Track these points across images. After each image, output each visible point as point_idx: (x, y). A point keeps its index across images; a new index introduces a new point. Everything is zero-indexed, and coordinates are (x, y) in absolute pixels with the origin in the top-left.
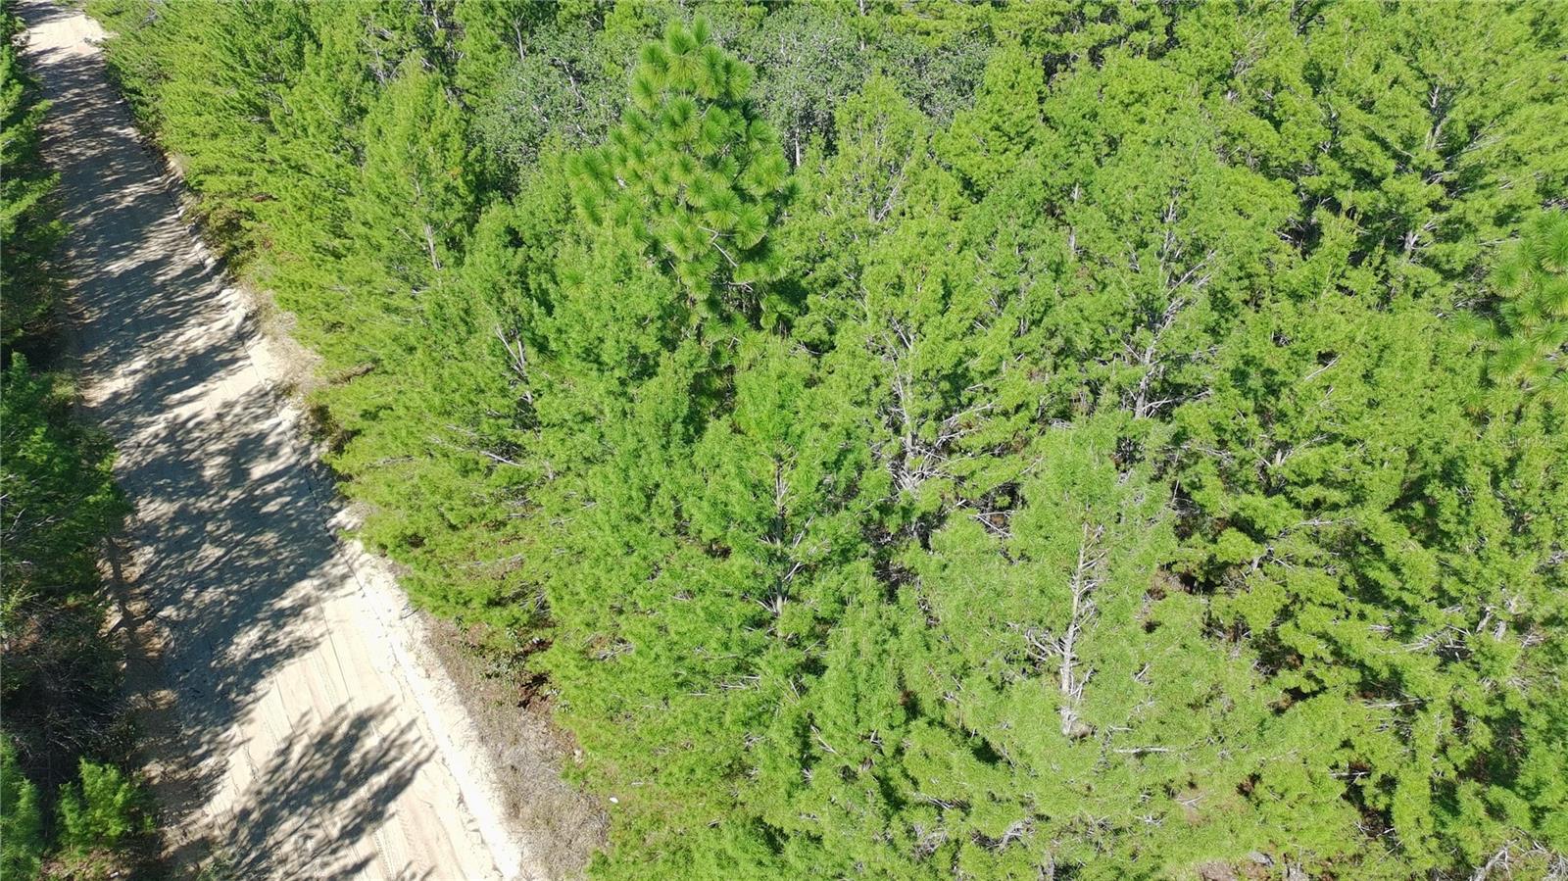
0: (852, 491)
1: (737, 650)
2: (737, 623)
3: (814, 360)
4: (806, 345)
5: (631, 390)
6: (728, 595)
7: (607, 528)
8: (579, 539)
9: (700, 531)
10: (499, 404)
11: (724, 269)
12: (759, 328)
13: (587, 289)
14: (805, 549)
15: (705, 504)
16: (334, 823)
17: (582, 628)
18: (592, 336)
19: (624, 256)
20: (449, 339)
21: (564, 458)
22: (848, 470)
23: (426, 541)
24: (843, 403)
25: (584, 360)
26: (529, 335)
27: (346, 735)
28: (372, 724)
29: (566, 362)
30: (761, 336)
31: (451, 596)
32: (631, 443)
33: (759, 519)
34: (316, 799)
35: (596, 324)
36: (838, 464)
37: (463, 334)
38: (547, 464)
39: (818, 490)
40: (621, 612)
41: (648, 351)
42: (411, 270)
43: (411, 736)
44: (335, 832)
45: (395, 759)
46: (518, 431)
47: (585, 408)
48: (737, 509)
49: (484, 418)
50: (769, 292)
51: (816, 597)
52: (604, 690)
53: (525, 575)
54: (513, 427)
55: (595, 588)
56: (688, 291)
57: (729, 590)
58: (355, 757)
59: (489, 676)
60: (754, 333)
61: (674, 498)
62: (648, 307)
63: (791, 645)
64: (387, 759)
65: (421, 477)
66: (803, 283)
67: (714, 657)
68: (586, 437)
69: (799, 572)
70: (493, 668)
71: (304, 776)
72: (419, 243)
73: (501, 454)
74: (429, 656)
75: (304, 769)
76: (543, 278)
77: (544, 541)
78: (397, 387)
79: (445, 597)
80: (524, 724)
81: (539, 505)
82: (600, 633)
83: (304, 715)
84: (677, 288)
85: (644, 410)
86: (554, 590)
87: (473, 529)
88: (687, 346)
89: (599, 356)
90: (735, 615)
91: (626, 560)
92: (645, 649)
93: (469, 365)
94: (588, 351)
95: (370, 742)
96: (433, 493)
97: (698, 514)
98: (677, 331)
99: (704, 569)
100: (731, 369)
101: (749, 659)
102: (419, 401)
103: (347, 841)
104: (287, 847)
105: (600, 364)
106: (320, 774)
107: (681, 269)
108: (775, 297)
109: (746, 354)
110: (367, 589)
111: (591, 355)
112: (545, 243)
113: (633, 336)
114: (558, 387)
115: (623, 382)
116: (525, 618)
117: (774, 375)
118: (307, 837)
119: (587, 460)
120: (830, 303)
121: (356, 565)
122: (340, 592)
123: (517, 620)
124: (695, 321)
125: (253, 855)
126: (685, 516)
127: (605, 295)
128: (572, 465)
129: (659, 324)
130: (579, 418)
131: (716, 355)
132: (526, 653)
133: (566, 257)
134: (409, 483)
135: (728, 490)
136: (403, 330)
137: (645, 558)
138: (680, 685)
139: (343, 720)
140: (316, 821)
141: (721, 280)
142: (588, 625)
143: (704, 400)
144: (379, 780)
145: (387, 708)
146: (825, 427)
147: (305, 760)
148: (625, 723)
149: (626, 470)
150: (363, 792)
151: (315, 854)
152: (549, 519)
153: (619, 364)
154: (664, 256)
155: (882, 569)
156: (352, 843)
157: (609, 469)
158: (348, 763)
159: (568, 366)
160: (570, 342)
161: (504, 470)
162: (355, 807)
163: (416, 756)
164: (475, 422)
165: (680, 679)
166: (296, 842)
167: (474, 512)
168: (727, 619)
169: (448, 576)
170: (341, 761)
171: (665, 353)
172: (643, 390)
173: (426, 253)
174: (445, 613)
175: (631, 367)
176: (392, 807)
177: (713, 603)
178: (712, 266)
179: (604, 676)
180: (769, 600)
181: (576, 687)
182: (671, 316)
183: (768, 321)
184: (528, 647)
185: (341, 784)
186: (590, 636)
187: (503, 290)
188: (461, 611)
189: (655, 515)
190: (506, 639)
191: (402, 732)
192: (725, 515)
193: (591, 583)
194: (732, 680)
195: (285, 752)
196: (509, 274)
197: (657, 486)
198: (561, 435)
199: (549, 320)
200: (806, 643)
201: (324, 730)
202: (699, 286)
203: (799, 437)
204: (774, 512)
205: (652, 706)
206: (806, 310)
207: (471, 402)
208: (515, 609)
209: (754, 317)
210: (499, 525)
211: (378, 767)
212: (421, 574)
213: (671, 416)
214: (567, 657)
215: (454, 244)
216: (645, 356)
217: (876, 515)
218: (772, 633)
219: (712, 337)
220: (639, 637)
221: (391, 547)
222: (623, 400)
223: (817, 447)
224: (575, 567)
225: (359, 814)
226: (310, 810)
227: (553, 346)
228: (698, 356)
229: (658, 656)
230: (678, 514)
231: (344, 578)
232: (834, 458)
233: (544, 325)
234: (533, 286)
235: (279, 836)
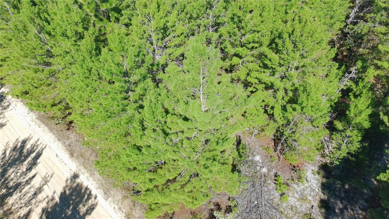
0: (143, 62)
1: (121, 106)
2: (120, 100)
3: (127, 29)
4: (124, 24)
5: (78, 43)
6: (116, 93)
7: (80, 81)
8: (73, 85)
9: (106, 78)
10: (41, 52)
11: (97, 5)
12: (111, 21)
13: (59, 16)
14: (134, 78)
15: (105, 71)
16: (24, 168)
17: (79, 108)
18: (63, 29)
19: (67, 5)
20: (21, 35)
21: (63, 64)
22: (141, 57)
23: (29, 92)
24: (137, 39)
25: (63, 36)
26: (45, 31)
27: (21, 146)
28: (27, 142)
29: (58, 37)
30: (112, 24)
31: (40, 106)
32: (82, 58)
33: (120, 73)
34: (17, 163)
35: (64, 26)
36: (138, 55)
37: (25, 33)
38: (59, 66)
39: (134, 63)
40: (89, 102)
42: (4, 16)
43: (39, 143)
44: (25, 170)
45: (36, 149)
46: (48, 59)
47: (66, 50)
48: (114, 71)
49: (38, 56)
50: (111, 11)
51: (139, 90)
52: (89, 122)
53: (60, 97)
55: (80, 97)
56: (88, 13)
58: (25, 151)
59: (57, 124)
60: (109, 23)
61: (97, 70)
62: (78, 19)
63: (135, 102)
64: (34, 150)
65: (23, 75)
66: (120, 7)
67: (116, 109)
68: (68, 57)
69: (133, 84)
70: (57, 122)
71: (12, 158)
72: (4, 8)
73: (45, 66)
74: (39, 122)
75: (11, 156)
76: (45, 14)
77: (63, 87)
78: (9, 51)
79: (39, 106)
80: (69, 134)
81: (60, 78)
82: (85, 108)
83: (7, 143)
84: (85, 13)
85: (83, 48)
86: (69, 99)
87: (42, 87)
88: (91, 29)
89: (67, 35)
90: (119, 98)
91: (87, 89)
92: (97, 110)
93: (30, 42)
95: (28, 146)
96: (28, 79)
97: (104, 74)
98: (88, 25)
99: (109, 88)
100: (105, 34)
101: (125, 108)
102: (17, 55)
103: (29, 171)
104: (12, 176)
105: (68, 37)
106: (16, 157)
107: (85, 7)
108: (113, 12)
109: (109, 29)
110: (16, 108)
111: (64, 35)
112: (43, 4)
113: (75, 28)
114: (57, 45)
115: (75, 41)
116: (63, 108)
117: (117, 34)
118: (17, 173)
119: (70, 64)
120: (129, 12)
121: (11, 102)
122: (8, 110)
123: (61, 109)
124: (92, 22)
125: (3, 180)
126: (101, 75)
127: (64, 17)
128: (66, 66)
129: (82, 23)
130: (65, 53)
131: (100, 30)
132: (66, 116)
133: (50, 7)
134: (20, 77)
135: (111, 66)
136: (6, 34)
137: (92, 87)
138: (109, 117)
139: (19, 142)
140: (19, 168)
141: (97, 9)
142: (81, 107)
143: (99, 43)
144: (33, 155)
145: (30, 137)
146: (133, 46)
147: (11, 154)
148: (96, 129)
149: (82, 65)
150: (30, 159)
151: (21, 176)
152: (63, 81)
153: (73, 36)
154: (79, 4)
155: (154, 80)
156: (30, 171)
157: (77, 65)
158: (23, 152)
159: (58, 39)
160: (57, 32)
161: (47, 70)
162: (28, 163)
163: (42, 147)
164: (35, 58)
166: (14, 174)
167: (42, 82)
168: (117, 99)
169: (39, 101)
170: (21, 152)
171: (86, 32)
172: (81, 43)
173: (7, 11)
174: (40, 110)
175: (76, 36)
176: (38, 161)
177: (113, 96)
178: (93, 5)
179: (88, 119)
180: (127, 92)
181: (81, 123)
182: (85, 21)
183: (113, 19)
184: (66, 115)
185: (23, 158)
186: (82, 109)
187: (34, 19)
188: (44, 109)
189: (93, 76)
190: (59, 114)
191: (36, 142)
192: (111, 73)
193: (79, 96)
194: (122, 113)
195: (4, 153)
196: (35, 14)
197: (92, 68)
198: (61, 58)
199: (49, 26)
200: (138, 101)
201: (14, 146)
202: (91, 12)
203: (127, 50)
204: (124, 70)
205: (102, 124)
206: (122, 15)
207: (33, 52)
208: (60, 106)
209: (109, 18)
210: (49, 85)
211: (31, 152)
212: (30, 101)
213: (91, 49)
214: (77, 116)
215: (15, 7)
216: (80, 33)
217: (150, 67)
218: (130, 100)
219: (98, 25)
220: (95, 107)
221: (20, 96)
222: (76, 46)
223: (132, 51)
224: (74, 92)
225: (30, 164)
226: (16, 166)
227: (53, 33)
228: (95, 31)
229: (101, 111)
230: (99, 74)
231: (8, 106)
232: (137, 54)
233: (48, 28)
234: (42, 17)
235: (9, 174)
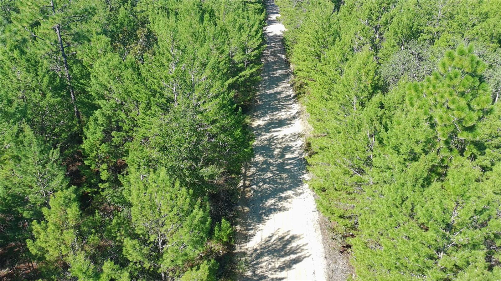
0: (484, 225)
1: (420, 264)
2: (423, 255)
3: (482, 173)
4: (481, 166)
5: (407, 163)
6: (423, 244)
7: (385, 206)
8: (375, 206)
9: (419, 218)
10: (361, 155)
11: (455, 132)
12: (463, 155)
13: (401, 127)
14: (457, 238)
15: (424, 210)
16: (278, 263)
17: (367, 235)
18: (399, 142)
19: (418, 118)
20: (352, 131)
21: (377, 179)
22: (485, 216)
23: (327, 191)
24: (489, 191)
25: (394, 149)
26: (378, 137)
27: (288, 239)
28: (296, 239)
29: (387, 148)
30: (462, 159)
31: (329, 210)
32: (402, 181)
33: (443, 221)
34: (275, 254)
35: (401, 139)
36: (481, 212)
37: (357, 131)
38: (371, 179)
39: (470, 219)
40: (382, 235)
41: (417, 152)
42: (347, 109)
43: (304, 248)
44: (277, 266)
45: (299, 252)
46: (365, 166)
47: (389, 165)
48: (436, 215)
49: (355, 159)
50: (470, 144)
51: (458, 257)
52: (369, 258)
53: (353, 212)
54: (364, 164)
55: (375, 224)
56: (438, 136)
57: (424, 242)
58: (289, 247)
59: (333, 239)
60: (460, 157)
61: (412, 204)
62: (422, 137)
63: (442, 270)
64: (297, 251)
65: (331, 171)
66: (486, 144)
67: (412, 263)
68: (387, 174)
69: (453, 246)
70: (335, 237)
71: (274, 246)
72: (351, 101)
73: (357, 172)
74: (317, 225)
75: (274, 244)
76: (388, 120)
77: (363, 203)
78: (332, 143)
79: (327, 209)
80: (340, 258)
81: (364, 191)
82: (373, 240)
83: (279, 229)
84: (435, 134)
85: (410, 171)
86: (362, 220)
87: (342, 192)
88: (433, 153)
89: (399, 149)
90: (423, 251)
91: (389, 219)
92: (387, 250)
93: (356, 142)
94: (396, 147)
95: (294, 244)
96: (333, 177)
97: (420, 212)
98: (430, 149)
99: (417, 232)
100: (447, 167)
101: (424, 269)
102: (337, 148)
103: (280, 270)
104: (264, 264)
105: (399, 152)
106: (278, 247)
107: (438, 128)
108: (472, 146)
109: (455, 163)
110: (306, 199)
112: (391, 109)
113: (413, 146)
114: (382, 155)
115: (405, 160)
116: (350, 225)
117: (464, 173)
118: (270, 264)
119: (385, 182)
120: (495, 154)
121: (305, 191)
122: (298, 197)
123: (347, 225)
124: (438, 147)
125: (255, 262)
126: (415, 211)
127: (407, 130)
128: (379, 182)
129: (424, 144)
130: (386, 167)
131: (443, 160)
132: (347, 236)
133: (398, 115)
134: (327, 172)
135: (434, 207)
136: (339, 126)
137: (396, 220)
138: (396, 268)
139: (288, 235)
140: (273, 260)
141: (453, 135)
142: (369, 235)
143: (433, 174)
144: (293, 257)
145: (301, 237)
146: (479, 197)
147: (275, 242)
148: (373, 272)
149: (397, 189)
150: (288, 258)
151: (270, 270)
152: (366, 197)
153: (405, 154)
154: (433, 122)
155: (489, 258)
156: (281, 271)
157: (392, 187)
158: (286, 248)
159: (387, 150)
160: (391, 142)
161: (357, 177)
162: (284, 261)
163: (305, 254)
164: (352, 159)
165: (396, 265)
166: (266, 264)
167: (344, 187)
168: (420, 252)
169: (330, 204)
170: (284, 246)
171: (423, 155)
172: (412, 165)
173: (352, 105)
174: (326, 214)
175: (409, 156)
176: (294, 266)
177: (416, 244)
178: (451, 129)
179: (370, 253)
180: (438, 251)
181: (360, 253)
182: (429, 143)
183: (467, 154)
184: (348, 235)
185: (283, 253)
186: (369, 239)
187: (373, 121)
188: (331, 215)
189: (404, 208)
190: (342, 229)
191: (303, 245)
192: (430, 216)
193: (374, 222)
194: (415, 274)
195: (271, 237)
196: (377, 116)
197: (407, 198)
198: (379, 171)
199: (385, 133)
200: (448, 272)
201: (283, 235)
202: (443, 135)
203: (468, 198)
204: (450, 221)
205: (384, 271)
206: (484, 154)
207: (353, 153)
208: (347, 221)
209: (462, 152)
210: (350, 193)
211: (293, 252)
212: (322, 200)
213: (419, 177)
214: (360, 243)
215: (362, 104)
216: (415, 154)
217: (492, 236)
218: (436, 263)
219: (443, 154)
220: (386, 245)
221: (316, 189)
222: (403, 166)
223: (473, 204)
224: (371, 215)
225: (285, 264)
226: (272, 257)
227: (384, 142)
228: (436, 159)
229: (391, 255)
230: (412, 210)
231: (301, 194)
232: (480, 210)
233: (383, 135)
234: (383, 122)
235: (263, 260)
